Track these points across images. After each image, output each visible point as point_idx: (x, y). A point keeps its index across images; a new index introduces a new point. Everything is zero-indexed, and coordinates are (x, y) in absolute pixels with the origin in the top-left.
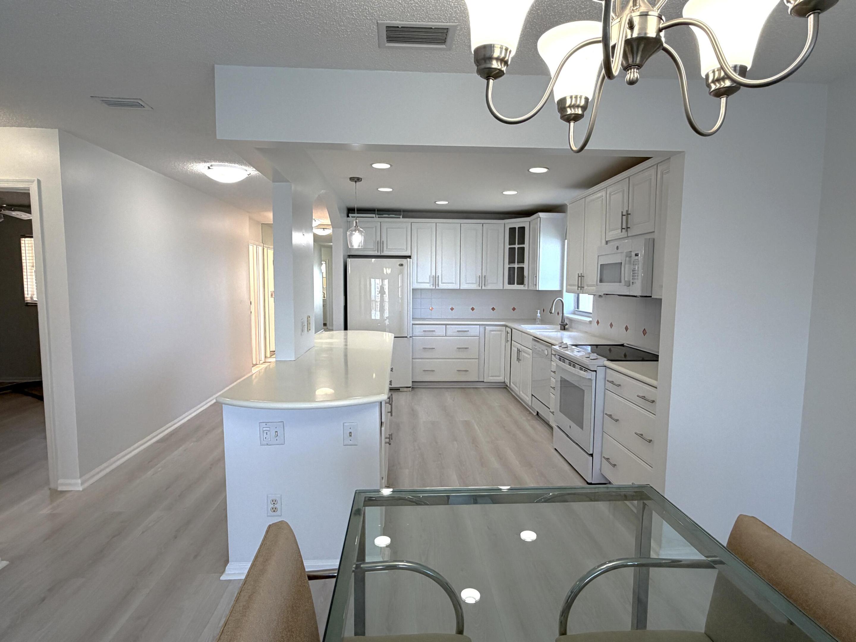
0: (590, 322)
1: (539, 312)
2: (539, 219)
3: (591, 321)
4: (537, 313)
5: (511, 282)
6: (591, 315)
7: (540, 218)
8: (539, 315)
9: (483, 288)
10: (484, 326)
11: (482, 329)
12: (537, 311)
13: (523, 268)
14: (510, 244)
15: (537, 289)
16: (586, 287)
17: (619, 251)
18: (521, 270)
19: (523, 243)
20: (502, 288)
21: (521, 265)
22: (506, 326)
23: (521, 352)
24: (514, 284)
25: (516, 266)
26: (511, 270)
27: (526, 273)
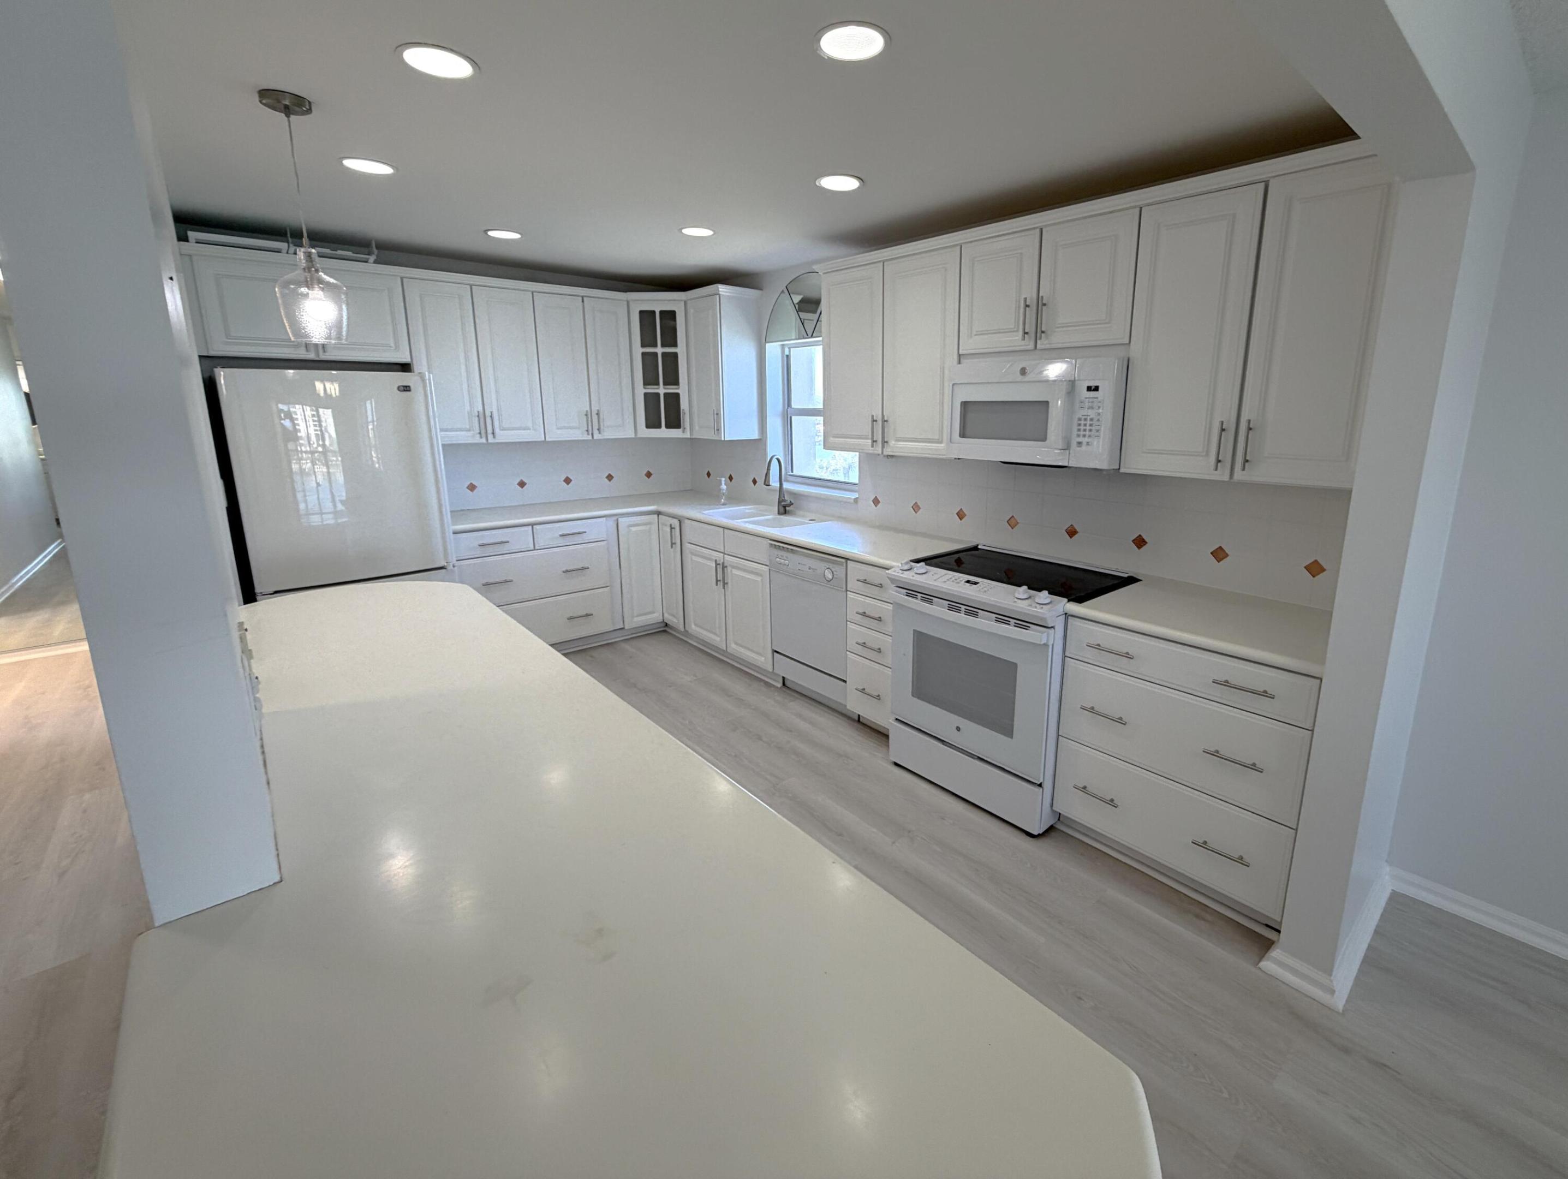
0: (856, 500)
1: (723, 483)
3: (857, 498)
4: (721, 484)
5: (652, 423)
6: (856, 488)
7: (719, 295)
8: (724, 487)
9: (595, 437)
10: (615, 518)
11: (611, 523)
12: (721, 481)
13: (677, 396)
14: (643, 346)
15: (723, 439)
16: (893, 442)
17: (1027, 378)
18: (674, 400)
19: (675, 344)
20: (633, 436)
21: (672, 389)
22: (659, 513)
23: (726, 567)
24: (660, 427)
25: (662, 390)
26: (651, 401)
27: (684, 405)
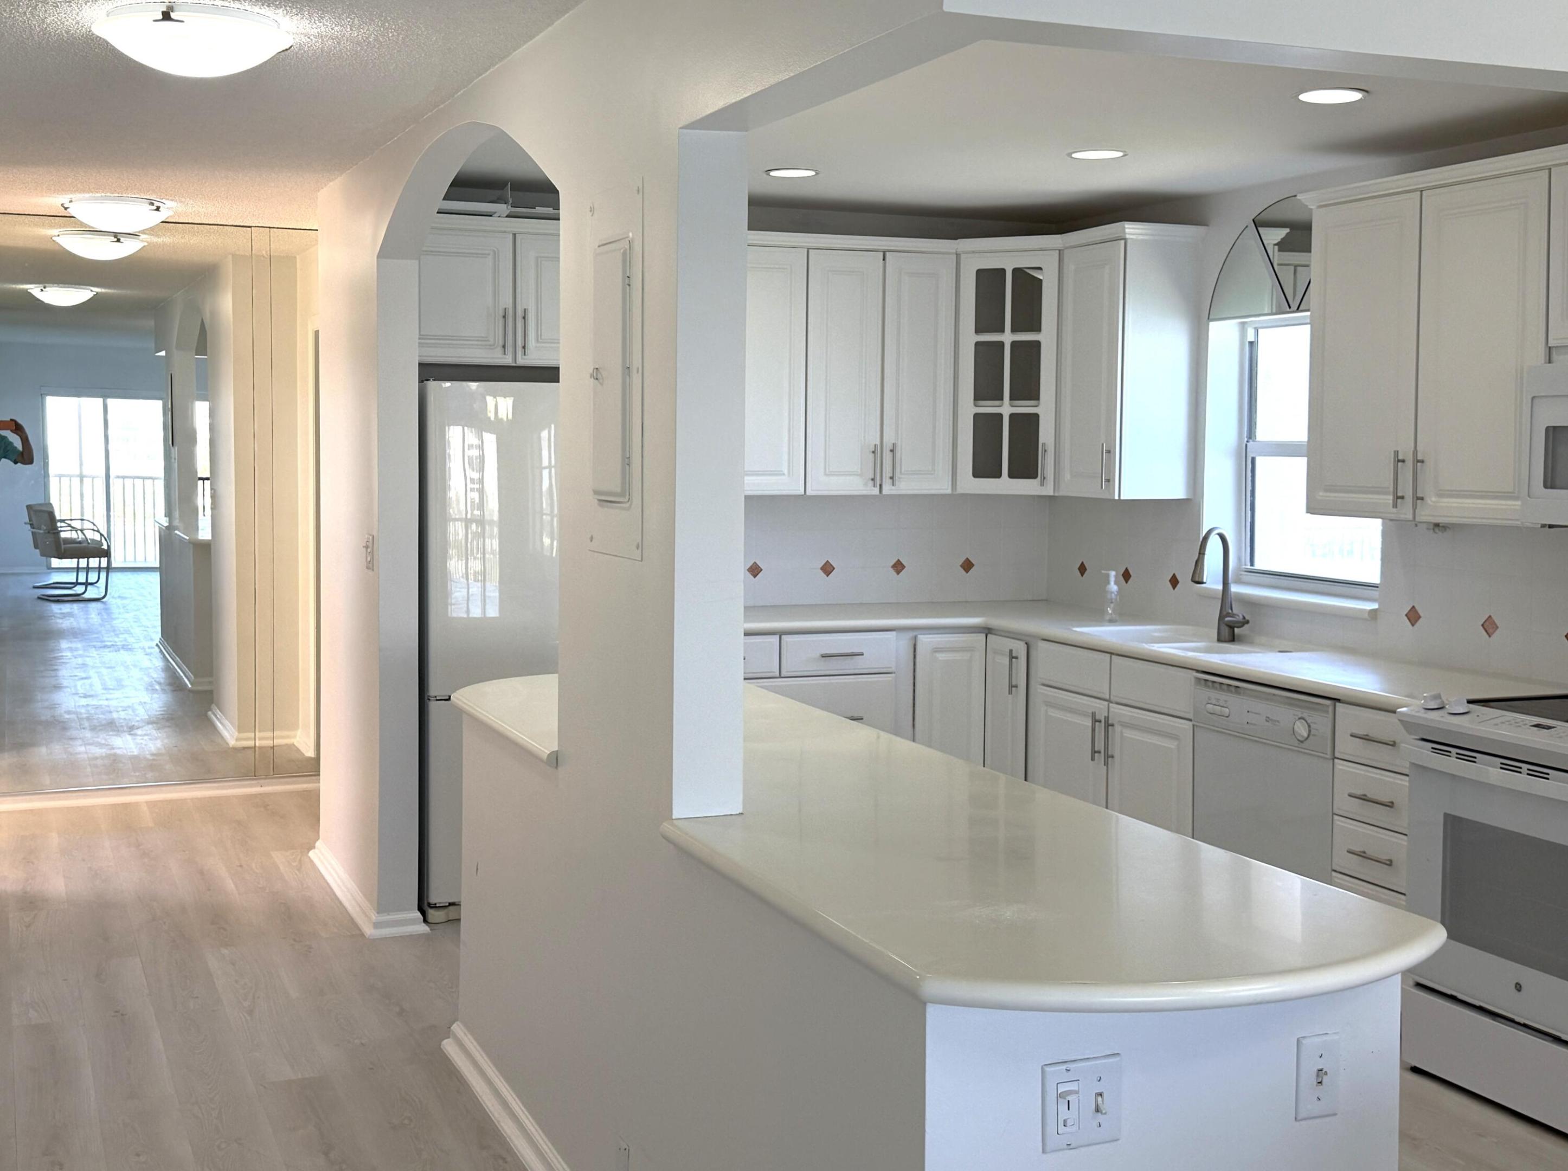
1: (1112, 579)
2: (1123, 242)
3: (1375, 611)
4: (1108, 583)
5: (985, 468)
6: (1375, 593)
7: (1125, 239)
8: (1113, 587)
9: (886, 491)
10: (911, 634)
11: (904, 642)
12: (1108, 576)
13: (1034, 419)
14: (978, 330)
15: (1116, 497)
16: (1433, 499)
18: (1027, 427)
19: (1037, 328)
20: (949, 491)
21: (1024, 408)
22: (988, 631)
23: (1112, 725)
24: (998, 475)
25: (1006, 408)
26: (986, 427)
27: (1046, 435)
